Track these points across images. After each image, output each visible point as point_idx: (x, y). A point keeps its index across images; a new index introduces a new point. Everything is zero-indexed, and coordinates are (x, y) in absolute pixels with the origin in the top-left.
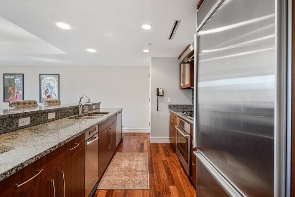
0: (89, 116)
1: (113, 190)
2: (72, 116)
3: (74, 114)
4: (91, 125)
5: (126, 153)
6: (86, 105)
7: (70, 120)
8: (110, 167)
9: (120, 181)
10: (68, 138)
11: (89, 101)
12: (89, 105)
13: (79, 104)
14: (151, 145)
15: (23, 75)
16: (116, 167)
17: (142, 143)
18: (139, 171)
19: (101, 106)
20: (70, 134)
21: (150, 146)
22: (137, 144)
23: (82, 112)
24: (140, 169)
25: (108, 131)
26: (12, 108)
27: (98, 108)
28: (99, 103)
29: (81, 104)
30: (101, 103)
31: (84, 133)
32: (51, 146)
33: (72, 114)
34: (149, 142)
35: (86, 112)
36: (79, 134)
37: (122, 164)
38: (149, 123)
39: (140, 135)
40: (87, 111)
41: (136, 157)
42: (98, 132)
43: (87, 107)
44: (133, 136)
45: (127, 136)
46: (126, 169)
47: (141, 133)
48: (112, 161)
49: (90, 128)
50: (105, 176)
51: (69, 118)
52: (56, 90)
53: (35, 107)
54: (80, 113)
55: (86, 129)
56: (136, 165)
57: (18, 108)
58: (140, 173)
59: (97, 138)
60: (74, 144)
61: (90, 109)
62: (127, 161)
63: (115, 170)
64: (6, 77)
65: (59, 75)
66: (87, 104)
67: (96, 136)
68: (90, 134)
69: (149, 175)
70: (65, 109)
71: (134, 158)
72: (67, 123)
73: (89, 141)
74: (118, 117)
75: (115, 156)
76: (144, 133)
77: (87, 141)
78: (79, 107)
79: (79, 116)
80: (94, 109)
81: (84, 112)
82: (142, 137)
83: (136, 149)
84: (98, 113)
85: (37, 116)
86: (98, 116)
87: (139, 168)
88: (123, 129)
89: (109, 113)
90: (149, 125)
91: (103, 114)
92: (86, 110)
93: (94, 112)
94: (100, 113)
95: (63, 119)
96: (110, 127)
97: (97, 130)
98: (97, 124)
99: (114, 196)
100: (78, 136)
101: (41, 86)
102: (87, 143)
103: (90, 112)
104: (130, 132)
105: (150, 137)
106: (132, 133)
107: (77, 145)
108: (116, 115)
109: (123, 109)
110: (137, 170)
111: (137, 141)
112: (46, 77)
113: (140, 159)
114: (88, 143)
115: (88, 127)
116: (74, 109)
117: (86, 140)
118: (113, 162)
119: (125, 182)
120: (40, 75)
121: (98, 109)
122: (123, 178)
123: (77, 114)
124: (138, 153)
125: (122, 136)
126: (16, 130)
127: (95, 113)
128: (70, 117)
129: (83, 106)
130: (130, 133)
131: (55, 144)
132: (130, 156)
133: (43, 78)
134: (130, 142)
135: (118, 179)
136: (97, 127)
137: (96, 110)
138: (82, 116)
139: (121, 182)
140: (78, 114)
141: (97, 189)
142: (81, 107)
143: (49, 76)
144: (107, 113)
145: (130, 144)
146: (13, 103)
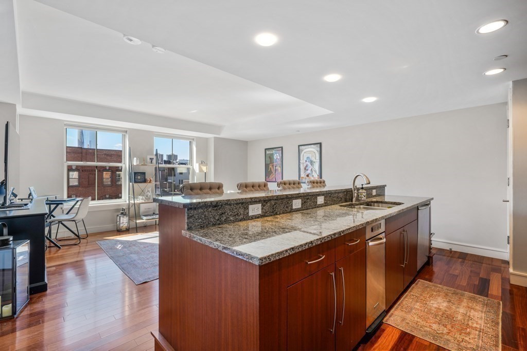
0: (368, 205)
1: (413, 337)
2: (344, 204)
3: (346, 201)
4: (375, 218)
5: (439, 286)
6: (362, 188)
7: (343, 208)
8: (405, 298)
9: (426, 327)
10: (347, 228)
11: (368, 182)
12: (367, 189)
13: (352, 187)
14: (515, 290)
15: (282, 148)
16: (417, 302)
17: (485, 277)
18: (476, 329)
19: (387, 192)
20: (349, 225)
21: (510, 290)
22: (470, 276)
23: (357, 199)
24: (475, 325)
25: (402, 235)
26: (280, 189)
27: (381, 195)
28: (384, 187)
29: (356, 186)
30: (386, 186)
31: (365, 227)
32: (332, 233)
33: (343, 199)
34: (505, 280)
35: (362, 199)
36: (359, 226)
37: (431, 302)
38: (508, 237)
39: (479, 260)
40: (364, 198)
41: (465, 300)
42: (384, 230)
43: (364, 191)
44: (459, 258)
45: (444, 256)
46: (440, 313)
47: (483, 258)
48: (411, 291)
49: (373, 221)
50: (397, 308)
51: (340, 206)
52: (316, 166)
53: (299, 188)
54: (354, 199)
55: (368, 222)
56: (466, 314)
57: (284, 189)
58: (477, 332)
59: (384, 240)
60: (353, 240)
61: (369, 195)
62: (444, 301)
63: (416, 307)
64: (267, 152)
65: (320, 144)
66: (364, 186)
67: (381, 236)
68: (372, 231)
69: (502, 346)
70: (335, 193)
71: (460, 301)
72: (340, 211)
73: (371, 241)
74: (423, 213)
75: (417, 284)
76: (492, 258)
77: (369, 241)
78: (352, 191)
79: (352, 205)
80: (375, 196)
81: (360, 199)
82: (483, 265)
83: (468, 284)
84: (382, 202)
85: (307, 199)
86: (382, 207)
87: (473, 323)
88: (432, 239)
89: (403, 204)
90: (508, 243)
91: (391, 205)
92: (363, 196)
93: (374, 200)
94: (386, 203)
95: (333, 206)
96: (406, 228)
97: (383, 229)
98: (382, 218)
99: (414, 345)
100: (358, 228)
101: (301, 161)
102: (368, 243)
103: (369, 200)
104: (451, 249)
105: (511, 270)
106: (456, 252)
107: (357, 241)
108: (418, 209)
109: (432, 199)
110: (468, 325)
111: (471, 271)
112: (305, 149)
113: (477, 308)
114: (371, 244)
115: (371, 220)
116: (345, 193)
117: (367, 238)
118: (412, 293)
119: (437, 333)
120: (299, 146)
121: (382, 197)
122: (435, 326)
123: (349, 201)
124: (473, 294)
125: (430, 252)
126: (290, 212)
127: (377, 202)
128: (341, 204)
129: (358, 189)
130: (451, 251)
131: (336, 231)
132: (450, 294)
133: (302, 151)
134: (451, 267)
135: (423, 323)
136: (383, 222)
137: (377, 198)
138: (357, 205)
139: (428, 329)
140: (352, 201)
141: (384, 321)
142: (356, 191)
143: (309, 146)
144: (399, 204)
145: (451, 272)
146: (281, 183)
